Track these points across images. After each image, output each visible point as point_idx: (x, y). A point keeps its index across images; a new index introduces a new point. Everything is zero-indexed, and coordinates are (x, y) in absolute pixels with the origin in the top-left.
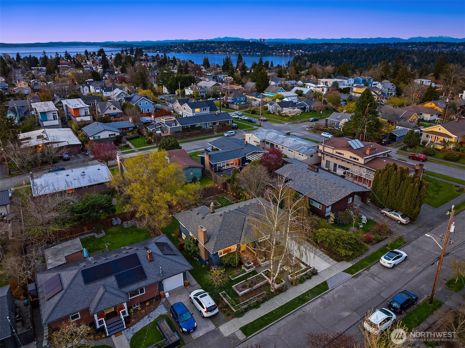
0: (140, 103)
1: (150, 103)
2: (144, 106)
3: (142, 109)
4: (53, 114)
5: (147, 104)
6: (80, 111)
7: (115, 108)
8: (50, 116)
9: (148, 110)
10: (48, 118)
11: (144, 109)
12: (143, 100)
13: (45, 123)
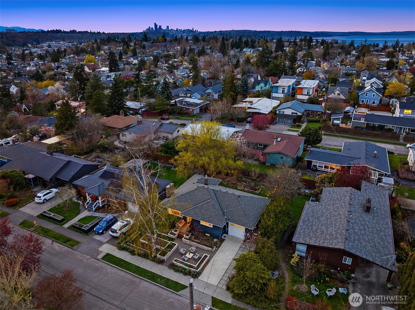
0: (367, 94)
1: (377, 96)
2: (370, 98)
3: (367, 101)
4: (283, 89)
5: (374, 96)
6: (304, 90)
7: (340, 94)
8: (280, 90)
9: (374, 103)
11: (370, 101)
12: (371, 92)
13: (274, 95)
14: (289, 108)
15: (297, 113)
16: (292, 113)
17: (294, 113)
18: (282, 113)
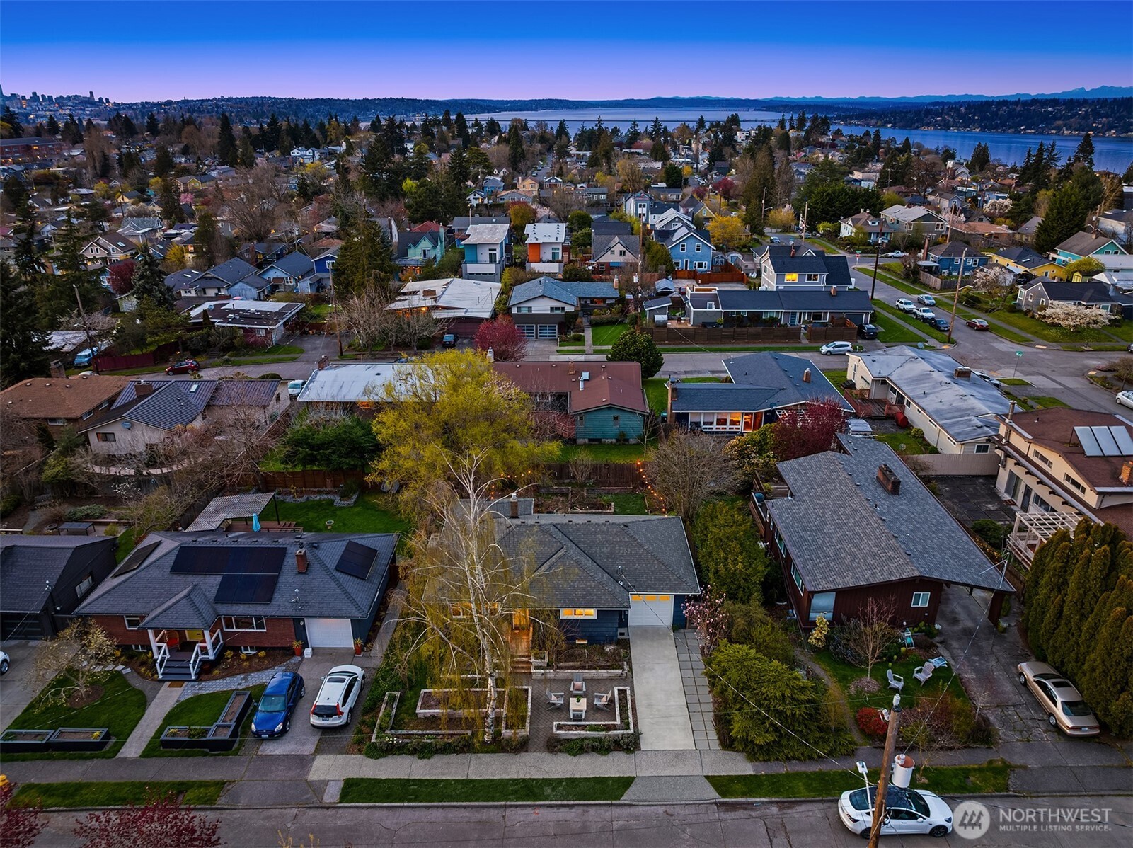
0: (683, 246)
1: (706, 250)
2: (690, 254)
3: (687, 261)
4: (490, 250)
5: (698, 250)
6: (543, 250)
7: (624, 252)
8: (484, 255)
9: (700, 265)
10: (480, 258)
11: (691, 262)
12: (692, 240)
13: (471, 268)
14: (543, 296)
15: (563, 309)
16: (552, 309)
17: (557, 309)
18: (525, 311)
